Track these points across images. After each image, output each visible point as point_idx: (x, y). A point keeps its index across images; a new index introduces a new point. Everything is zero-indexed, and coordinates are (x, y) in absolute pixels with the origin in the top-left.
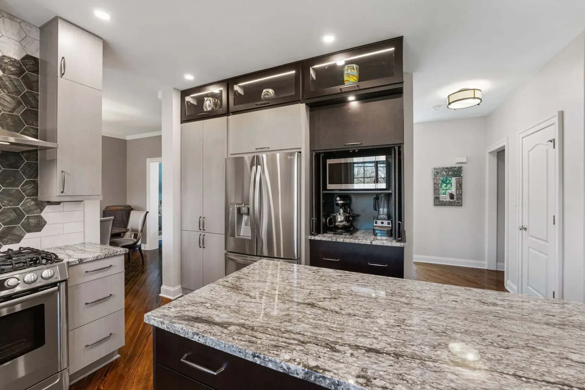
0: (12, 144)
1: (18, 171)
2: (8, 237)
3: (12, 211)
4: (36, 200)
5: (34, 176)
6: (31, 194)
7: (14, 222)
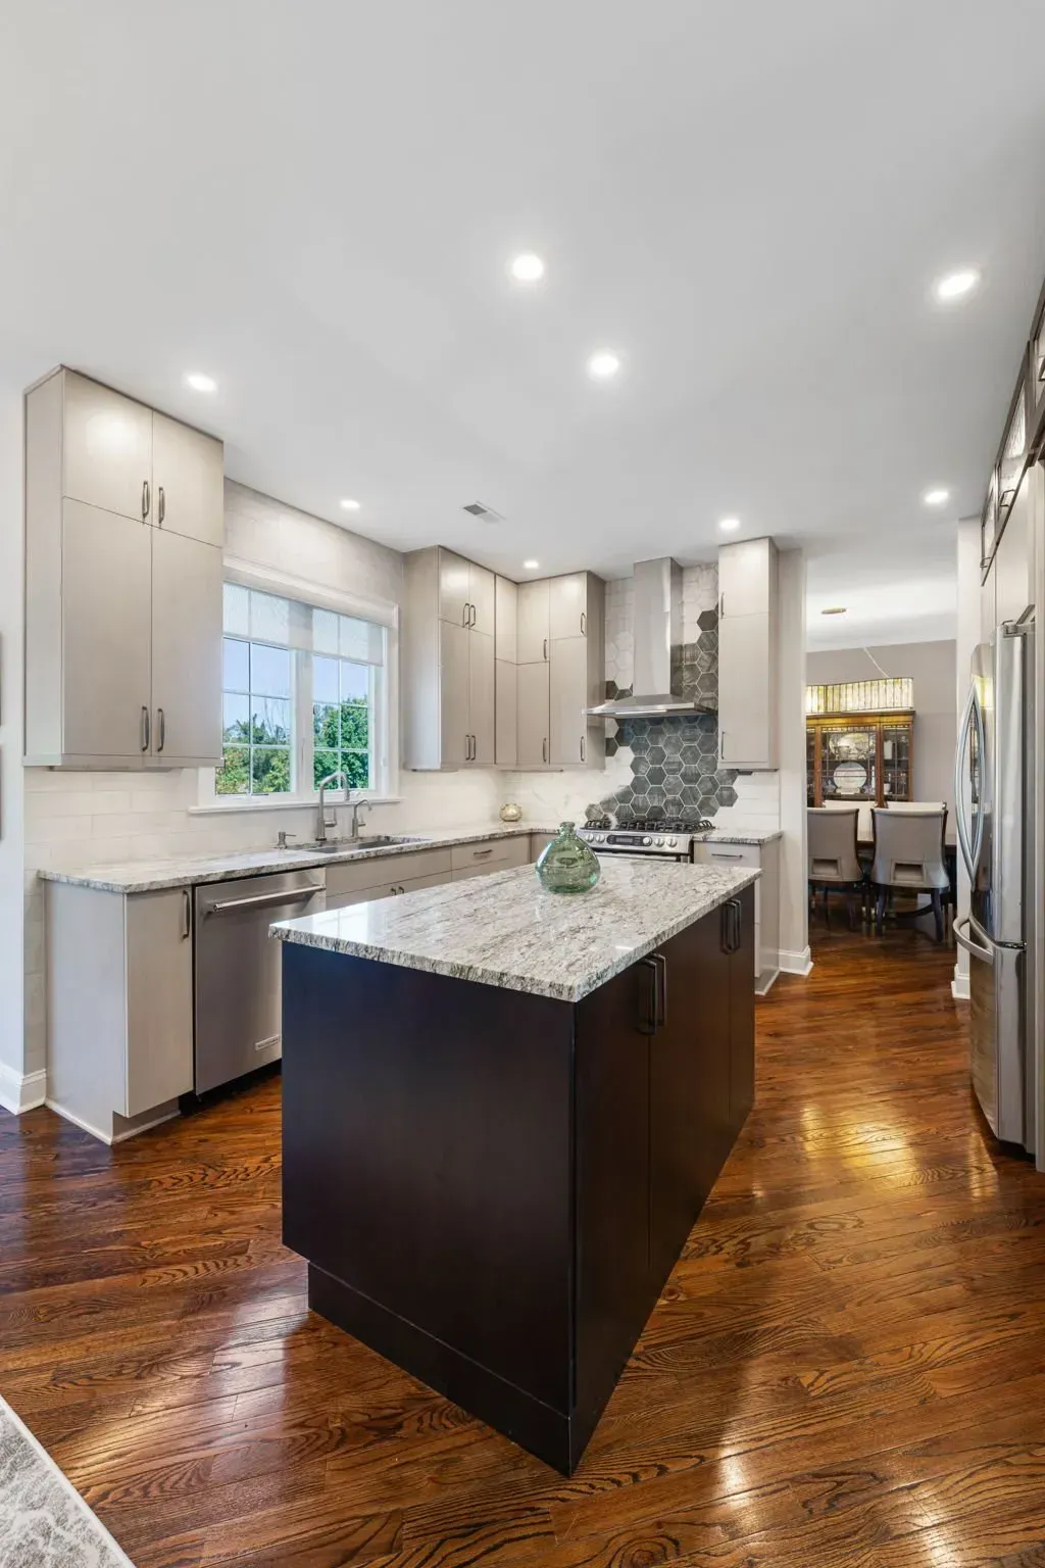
0: (669, 711)
2: (706, 809)
7: (710, 792)
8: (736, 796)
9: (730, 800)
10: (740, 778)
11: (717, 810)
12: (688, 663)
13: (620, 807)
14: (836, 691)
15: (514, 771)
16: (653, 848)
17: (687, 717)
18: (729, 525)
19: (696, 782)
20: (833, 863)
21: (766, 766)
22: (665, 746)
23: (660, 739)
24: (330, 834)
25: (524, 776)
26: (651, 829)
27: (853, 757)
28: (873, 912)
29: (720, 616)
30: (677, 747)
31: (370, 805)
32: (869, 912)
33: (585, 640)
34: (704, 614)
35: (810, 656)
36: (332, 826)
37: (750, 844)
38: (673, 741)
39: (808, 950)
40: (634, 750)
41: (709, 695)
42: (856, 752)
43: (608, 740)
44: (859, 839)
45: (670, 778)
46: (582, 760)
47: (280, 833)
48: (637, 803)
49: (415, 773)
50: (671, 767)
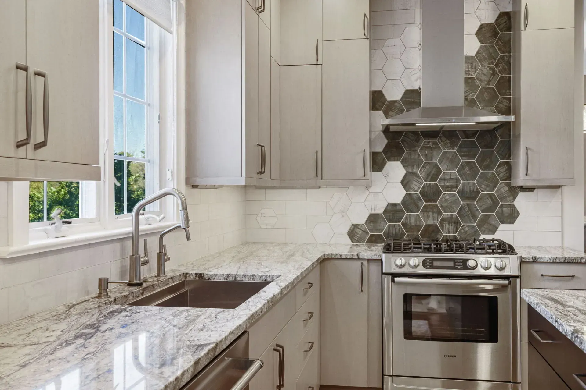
1: (493, 151)
2: (485, 226)
3: (488, 196)
4: (509, 185)
5: (507, 156)
6: (505, 178)
7: (491, 209)
8: (518, 214)
9: (511, 217)
10: (521, 196)
11: (497, 228)
13: (389, 226)
15: (256, 187)
17: (464, 132)
19: (474, 199)
22: (441, 161)
23: (435, 153)
25: (271, 193)
29: (523, 28)
30: (453, 162)
33: (367, 42)
34: (482, 26)
36: (144, 262)
37: (583, 263)
40: (405, 164)
43: (376, 155)
45: (445, 195)
46: (365, 176)
47: (100, 280)
48: (408, 221)
49: (195, 190)
50: (447, 184)
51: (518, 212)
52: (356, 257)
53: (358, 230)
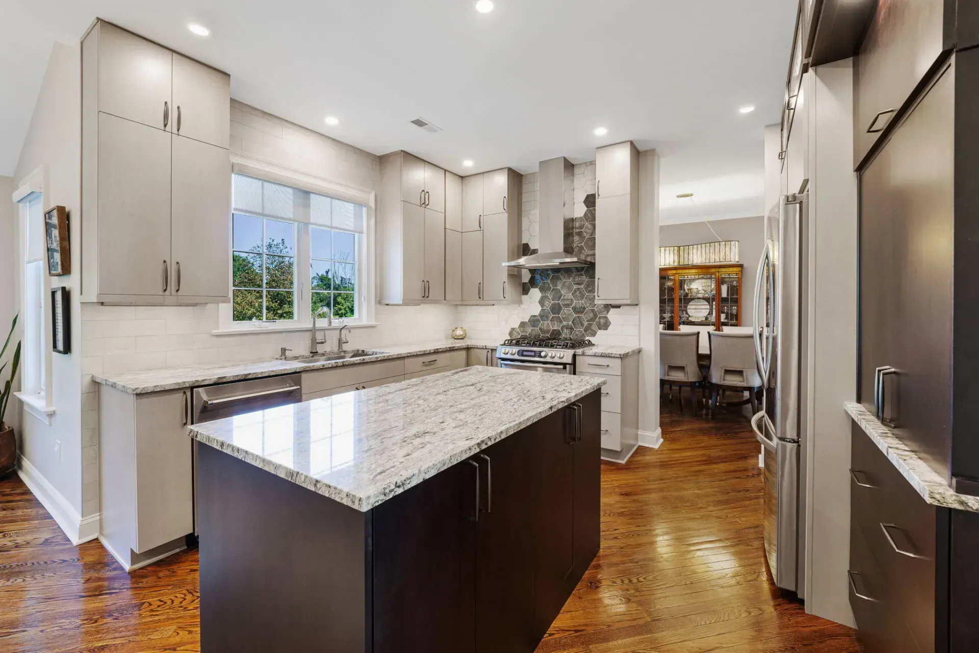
0: (561, 263)
7: (592, 320)
8: (610, 323)
9: (606, 326)
10: (612, 311)
11: (596, 333)
12: (578, 230)
13: (532, 329)
14: (686, 251)
15: (461, 305)
16: (548, 359)
17: (576, 268)
18: (601, 132)
19: (582, 312)
20: (682, 368)
21: (628, 302)
22: (561, 288)
23: (558, 283)
24: (320, 349)
26: (546, 346)
27: (700, 296)
28: (710, 401)
29: (597, 197)
30: (569, 288)
31: (350, 329)
32: (707, 402)
33: (507, 214)
34: (587, 197)
35: (662, 228)
36: (322, 343)
37: (614, 357)
38: (567, 284)
39: (659, 430)
40: (542, 290)
41: (591, 252)
42: (703, 292)
43: (524, 284)
44: (700, 352)
45: (565, 310)
46: (504, 297)
47: (282, 348)
48: (542, 327)
49: (388, 306)
50: (566, 303)
51: (610, 322)
52: (485, 347)
53: (514, 332)
